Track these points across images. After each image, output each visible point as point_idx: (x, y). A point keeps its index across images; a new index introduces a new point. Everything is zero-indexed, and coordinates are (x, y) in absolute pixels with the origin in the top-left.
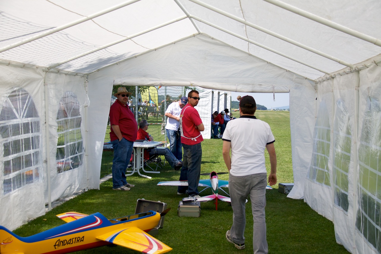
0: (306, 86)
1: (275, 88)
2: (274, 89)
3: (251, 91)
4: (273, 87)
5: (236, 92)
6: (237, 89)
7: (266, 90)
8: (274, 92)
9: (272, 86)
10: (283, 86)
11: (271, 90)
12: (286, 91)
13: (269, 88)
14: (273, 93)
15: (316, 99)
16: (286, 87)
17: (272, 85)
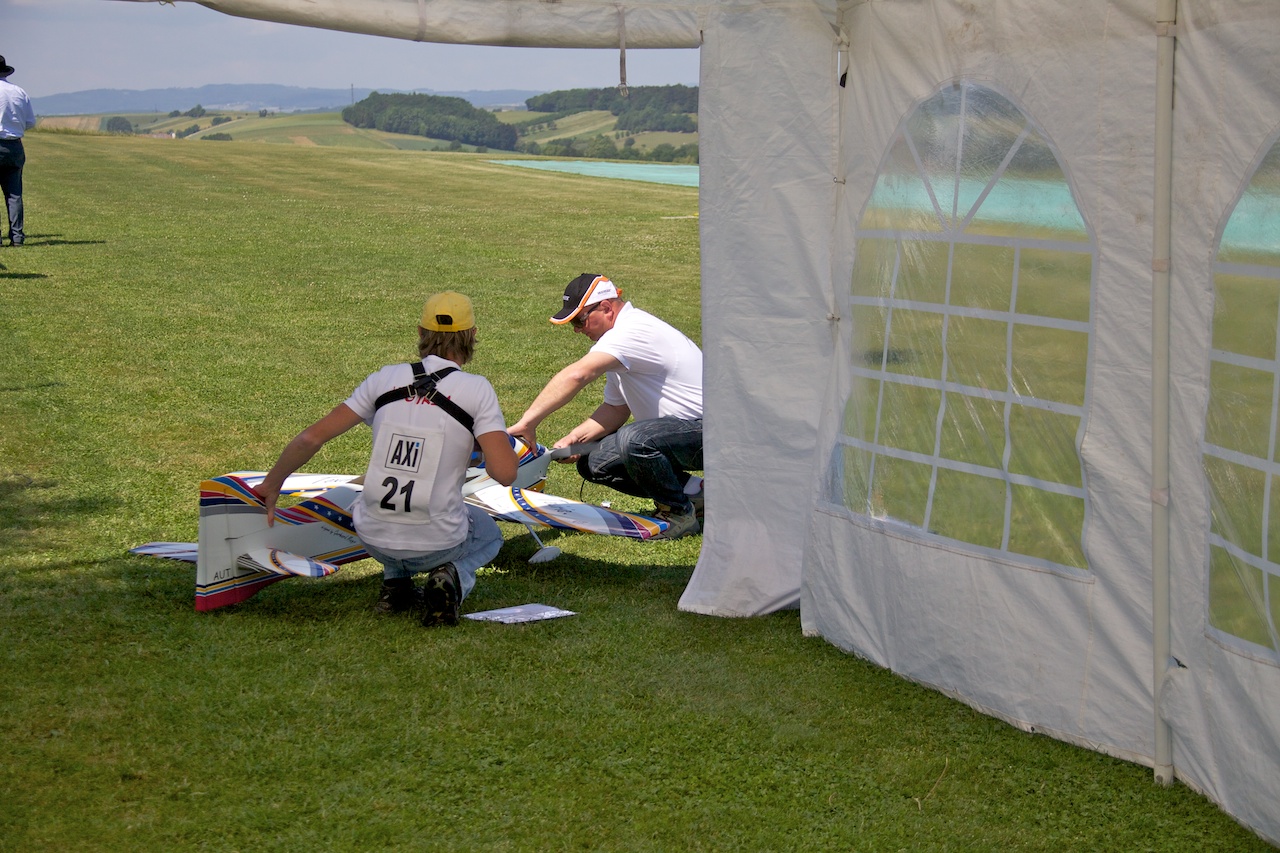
0: (786, 10)
1: (630, 22)
2: (621, 25)
3: (500, 34)
4: (620, 16)
5: (419, 38)
6: (423, 21)
7: (583, 32)
8: (623, 43)
9: (615, 10)
10: (669, 11)
11: (610, 33)
12: (684, 35)
13: (599, 23)
14: (619, 51)
15: (843, 83)
16: (687, 14)
17: (611, 4)
